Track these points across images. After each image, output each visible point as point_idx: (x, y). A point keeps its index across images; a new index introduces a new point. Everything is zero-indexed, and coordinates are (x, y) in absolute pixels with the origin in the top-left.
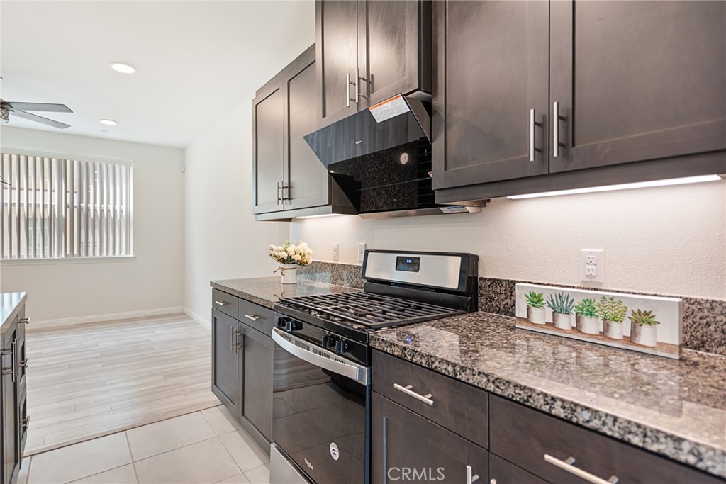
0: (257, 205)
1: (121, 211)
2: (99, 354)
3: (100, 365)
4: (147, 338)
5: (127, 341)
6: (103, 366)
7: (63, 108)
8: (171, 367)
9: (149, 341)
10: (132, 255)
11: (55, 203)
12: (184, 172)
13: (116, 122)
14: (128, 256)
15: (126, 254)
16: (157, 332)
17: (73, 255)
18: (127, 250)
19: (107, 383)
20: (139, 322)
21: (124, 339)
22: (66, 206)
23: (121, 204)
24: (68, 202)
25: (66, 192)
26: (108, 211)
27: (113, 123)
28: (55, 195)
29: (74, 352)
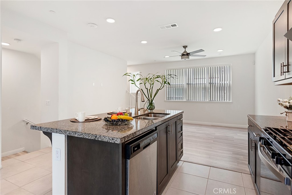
0: (274, 76)
1: (227, 84)
2: (214, 137)
3: (213, 141)
4: (233, 136)
5: (225, 135)
6: (213, 142)
7: (201, 50)
8: (237, 150)
9: (234, 137)
10: (231, 101)
11: (206, 82)
12: (254, 64)
13: (223, 50)
14: (230, 102)
15: (229, 101)
16: (238, 135)
17: (211, 100)
18: (229, 100)
19: (212, 148)
20: (233, 129)
21: (225, 134)
22: (209, 83)
23: (227, 81)
24: (210, 82)
25: (209, 78)
26: (222, 84)
27: (222, 50)
28: (206, 79)
29: (206, 134)
